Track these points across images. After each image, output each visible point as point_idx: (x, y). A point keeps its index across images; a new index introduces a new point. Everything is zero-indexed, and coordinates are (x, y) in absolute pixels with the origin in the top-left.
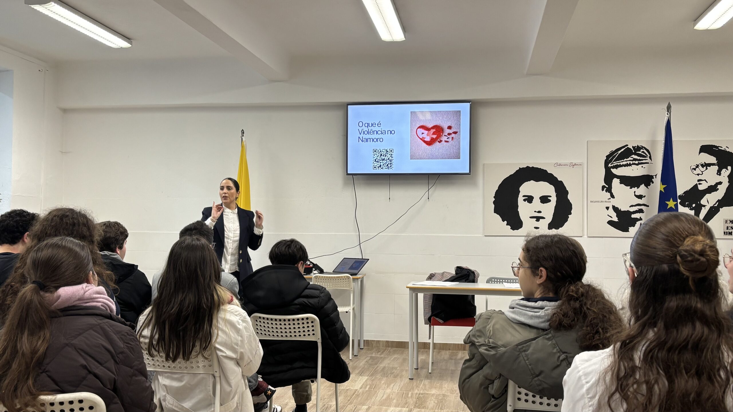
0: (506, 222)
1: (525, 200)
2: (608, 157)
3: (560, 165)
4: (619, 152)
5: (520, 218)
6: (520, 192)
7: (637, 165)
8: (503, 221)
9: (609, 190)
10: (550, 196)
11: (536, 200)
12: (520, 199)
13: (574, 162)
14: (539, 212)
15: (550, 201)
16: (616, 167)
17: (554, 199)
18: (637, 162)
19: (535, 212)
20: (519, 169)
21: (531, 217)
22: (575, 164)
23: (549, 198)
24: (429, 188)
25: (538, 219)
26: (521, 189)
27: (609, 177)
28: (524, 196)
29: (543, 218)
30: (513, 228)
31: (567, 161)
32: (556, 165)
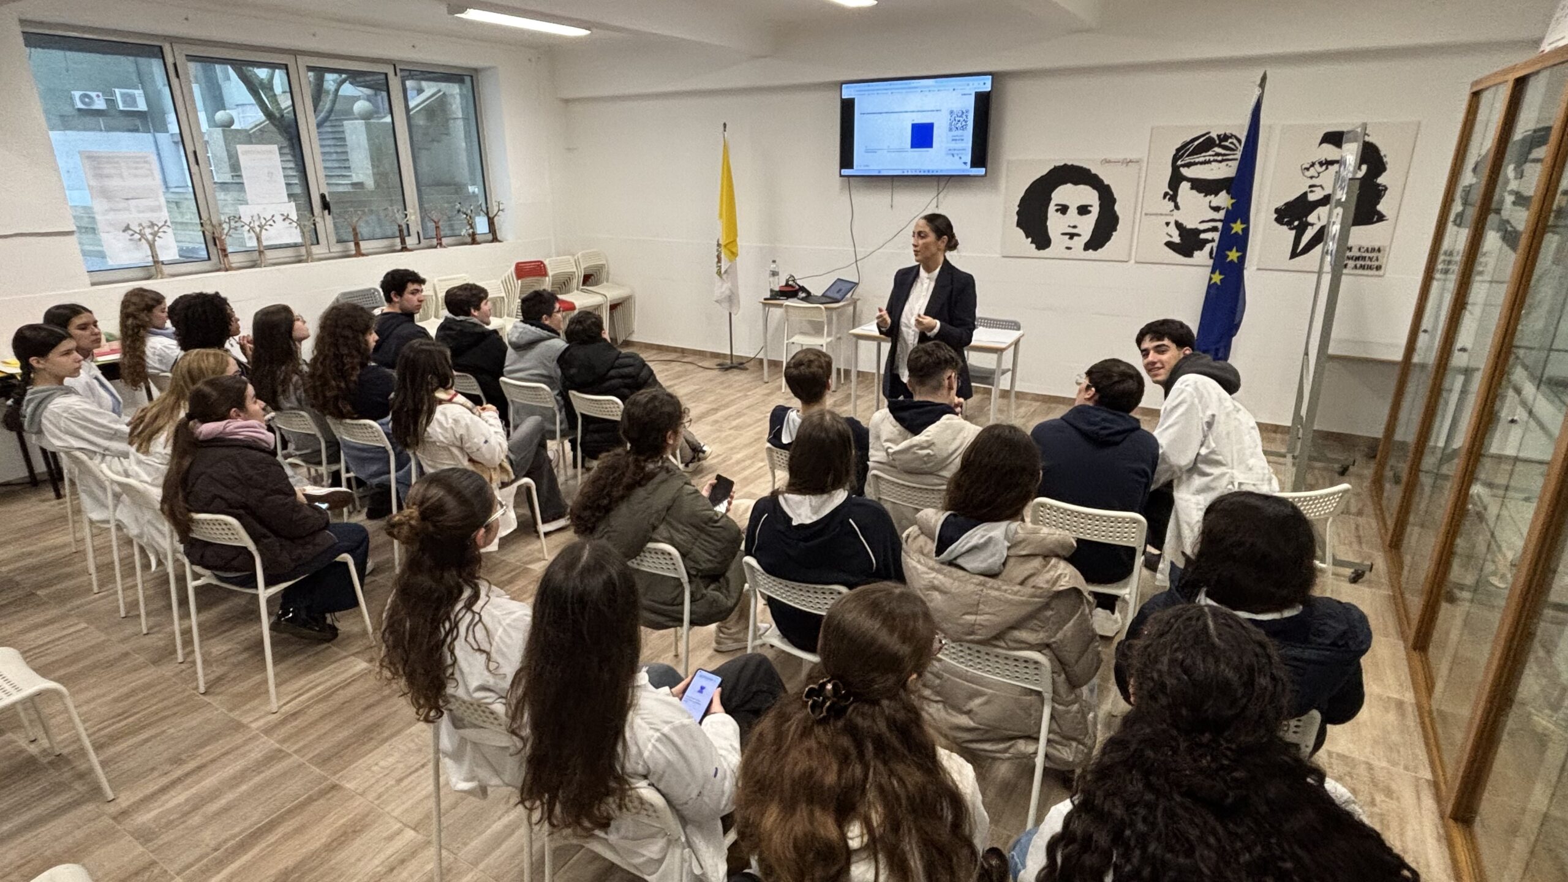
0: (1030, 239)
2: (1178, 150)
3: (1109, 162)
4: (1196, 143)
5: (1049, 234)
6: (1051, 199)
7: (1220, 162)
9: (1173, 198)
10: (1091, 206)
13: (1129, 157)
16: (1188, 165)
17: (1095, 210)
18: (1220, 158)
19: (1069, 226)
20: (1054, 167)
21: (1063, 234)
22: (1131, 161)
23: (1089, 208)
24: (939, 193)
27: (1176, 180)
28: (1056, 205)
29: (1079, 235)
31: (1120, 157)
32: (1104, 162)
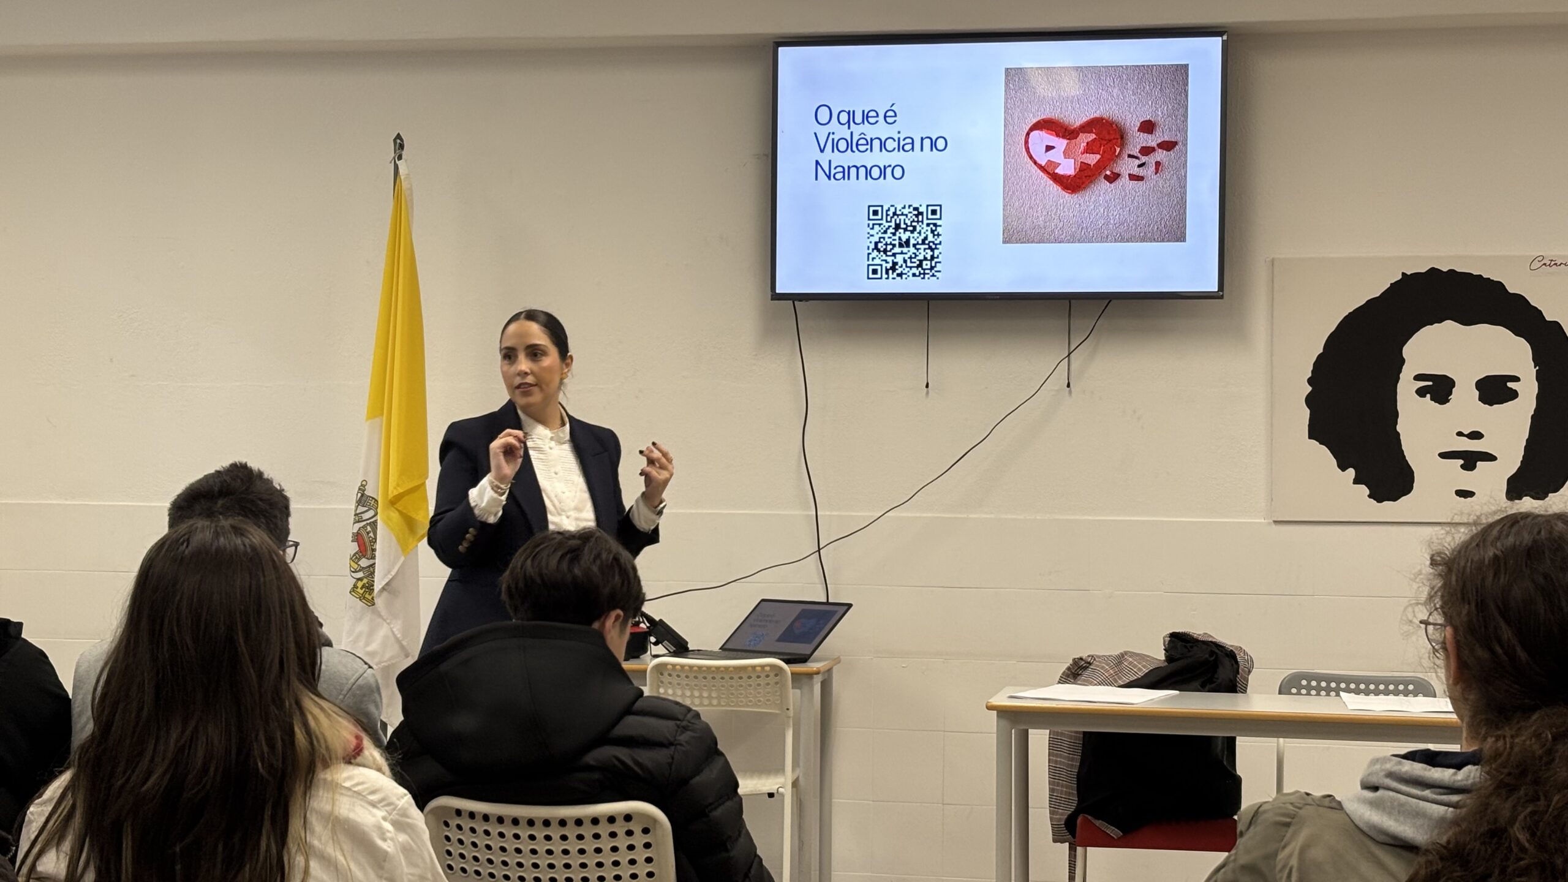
0: (1351, 472)
1: (1421, 392)
3: (1552, 263)
5: (1404, 457)
6: (1403, 361)
8: (1343, 467)
10: (1516, 379)
11: (1465, 394)
12: (1406, 388)
14: (1476, 435)
15: (1514, 395)
17: (1528, 389)
19: (1460, 434)
20: (1400, 277)
21: (1444, 455)
23: (1510, 385)
24: (1071, 350)
25: (1470, 460)
26: (1409, 350)
28: (1418, 378)
29: (1489, 457)
30: (1378, 495)
32: (1536, 265)
